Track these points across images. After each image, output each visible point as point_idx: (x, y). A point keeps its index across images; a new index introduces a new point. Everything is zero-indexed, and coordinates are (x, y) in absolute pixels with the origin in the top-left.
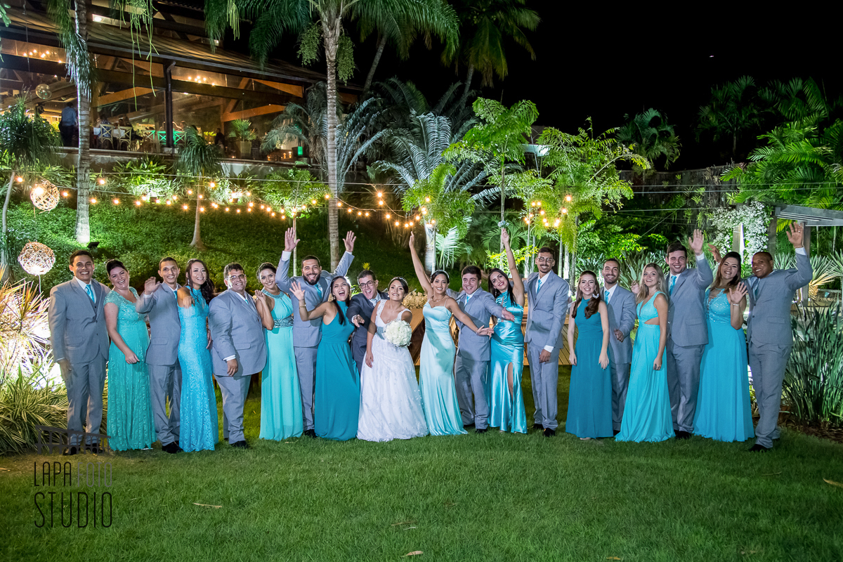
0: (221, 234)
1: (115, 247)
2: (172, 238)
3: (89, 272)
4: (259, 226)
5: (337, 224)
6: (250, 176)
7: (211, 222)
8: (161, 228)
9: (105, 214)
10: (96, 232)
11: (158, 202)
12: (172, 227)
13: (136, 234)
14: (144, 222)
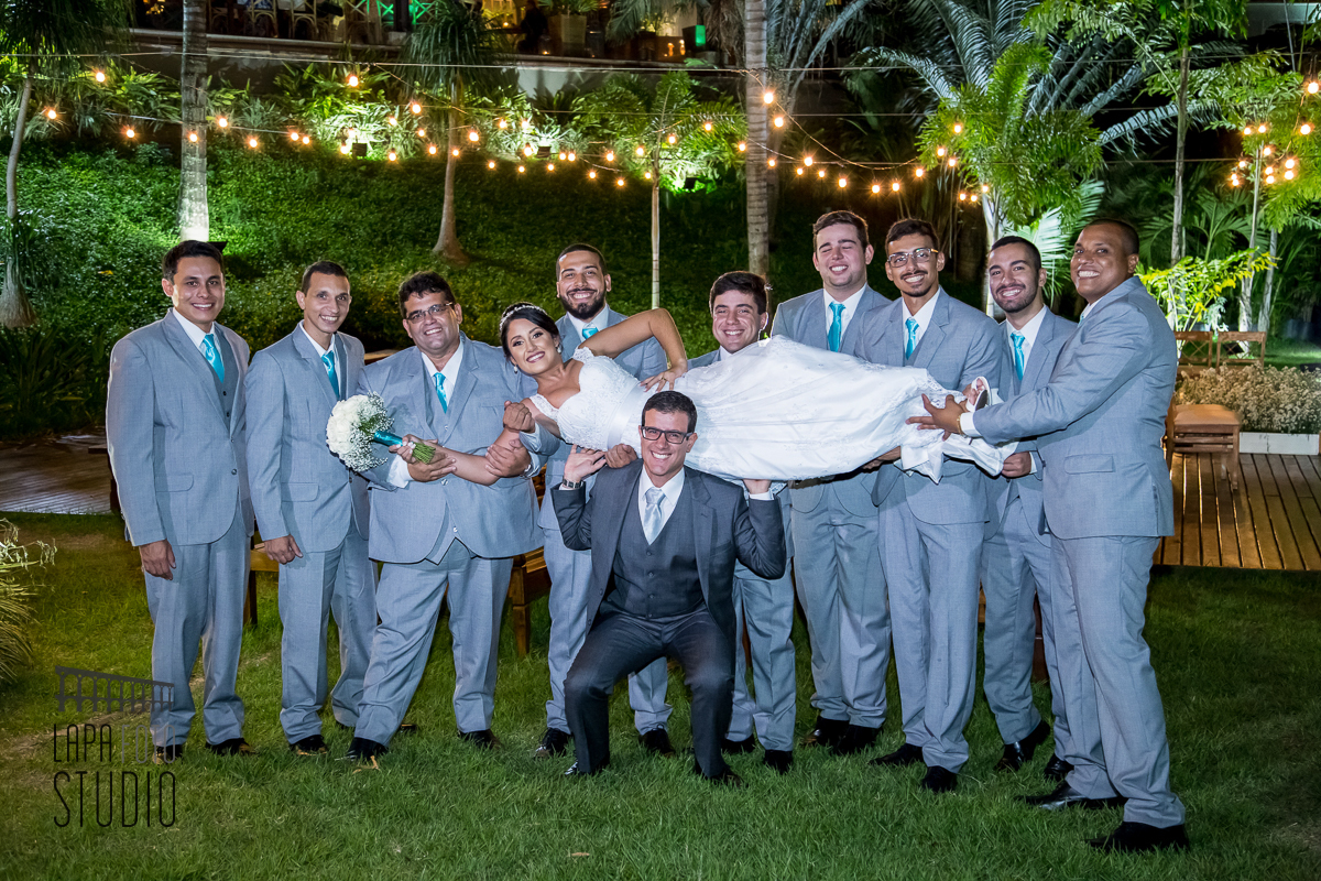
0: (504, 228)
1: (264, 253)
2: (394, 235)
3: (213, 305)
4: (592, 210)
5: (765, 203)
6: (581, 95)
7: (485, 200)
8: (372, 213)
9: (250, 181)
10: (225, 221)
11: (371, 154)
12: (395, 210)
13: (314, 225)
14: (335, 200)
